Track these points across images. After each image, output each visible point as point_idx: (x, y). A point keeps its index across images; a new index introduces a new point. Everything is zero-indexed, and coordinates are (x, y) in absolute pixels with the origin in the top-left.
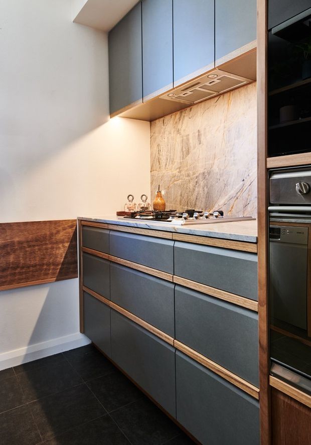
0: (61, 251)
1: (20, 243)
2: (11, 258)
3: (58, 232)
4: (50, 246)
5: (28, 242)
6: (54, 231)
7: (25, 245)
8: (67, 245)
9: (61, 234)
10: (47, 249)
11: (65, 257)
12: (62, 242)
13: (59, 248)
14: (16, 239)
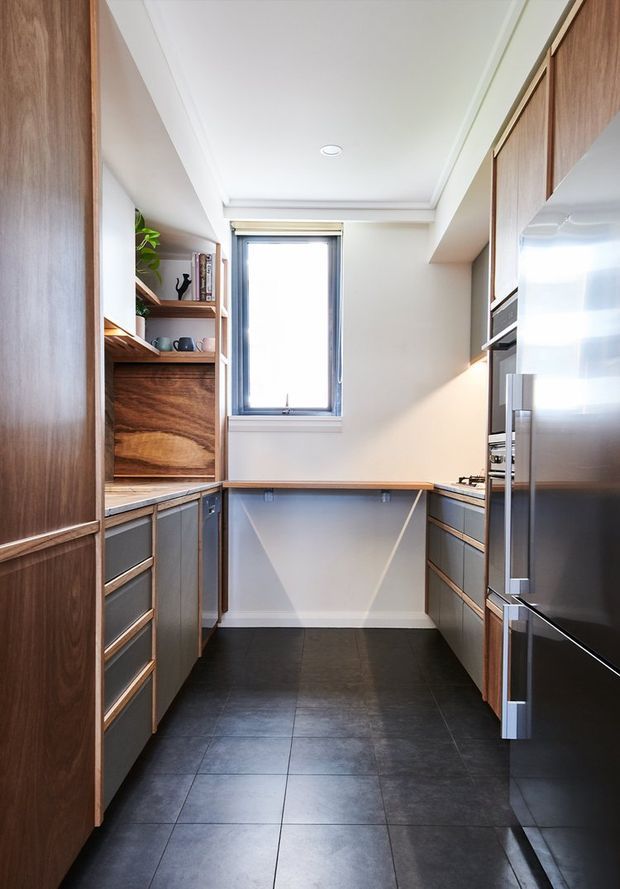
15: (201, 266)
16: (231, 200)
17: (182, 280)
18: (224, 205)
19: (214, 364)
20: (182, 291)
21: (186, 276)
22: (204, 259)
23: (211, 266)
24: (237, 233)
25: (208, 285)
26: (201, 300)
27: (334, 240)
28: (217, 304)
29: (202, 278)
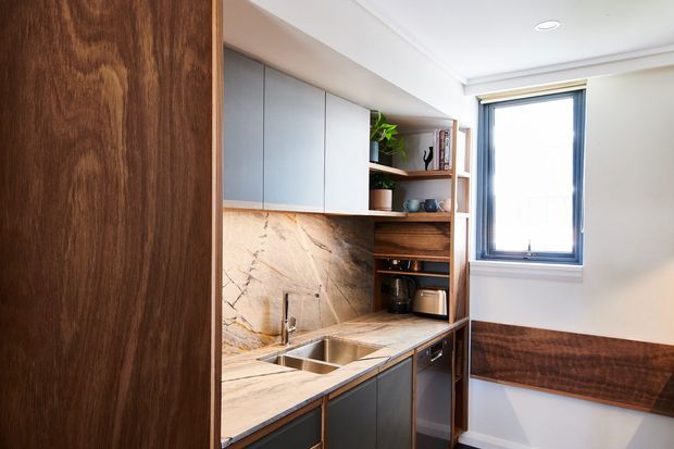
0: (658, 380)
1: (606, 358)
2: (597, 372)
3: (656, 357)
4: (643, 370)
5: (615, 359)
6: (651, 355)
7: (613, 362)
8: (668, 375)
9: (660, 360)
10: (639, 373)
11: (665, 389)
12: (662, 370)
13: (657, 377)
14: (603, 354)
15: (441, 140)
16: (469, 80)
17: (428, 152)
18: (464, 85)
19: (449, 223)
20: (428, 161)
21: (431, 148)
22: (444, 133)
23: (449, 139)
24: (482, 102)
25: (446, 156)
26: (440, 169)
27: (579, 95)
28: (453, 170)
29: (441, 150)
